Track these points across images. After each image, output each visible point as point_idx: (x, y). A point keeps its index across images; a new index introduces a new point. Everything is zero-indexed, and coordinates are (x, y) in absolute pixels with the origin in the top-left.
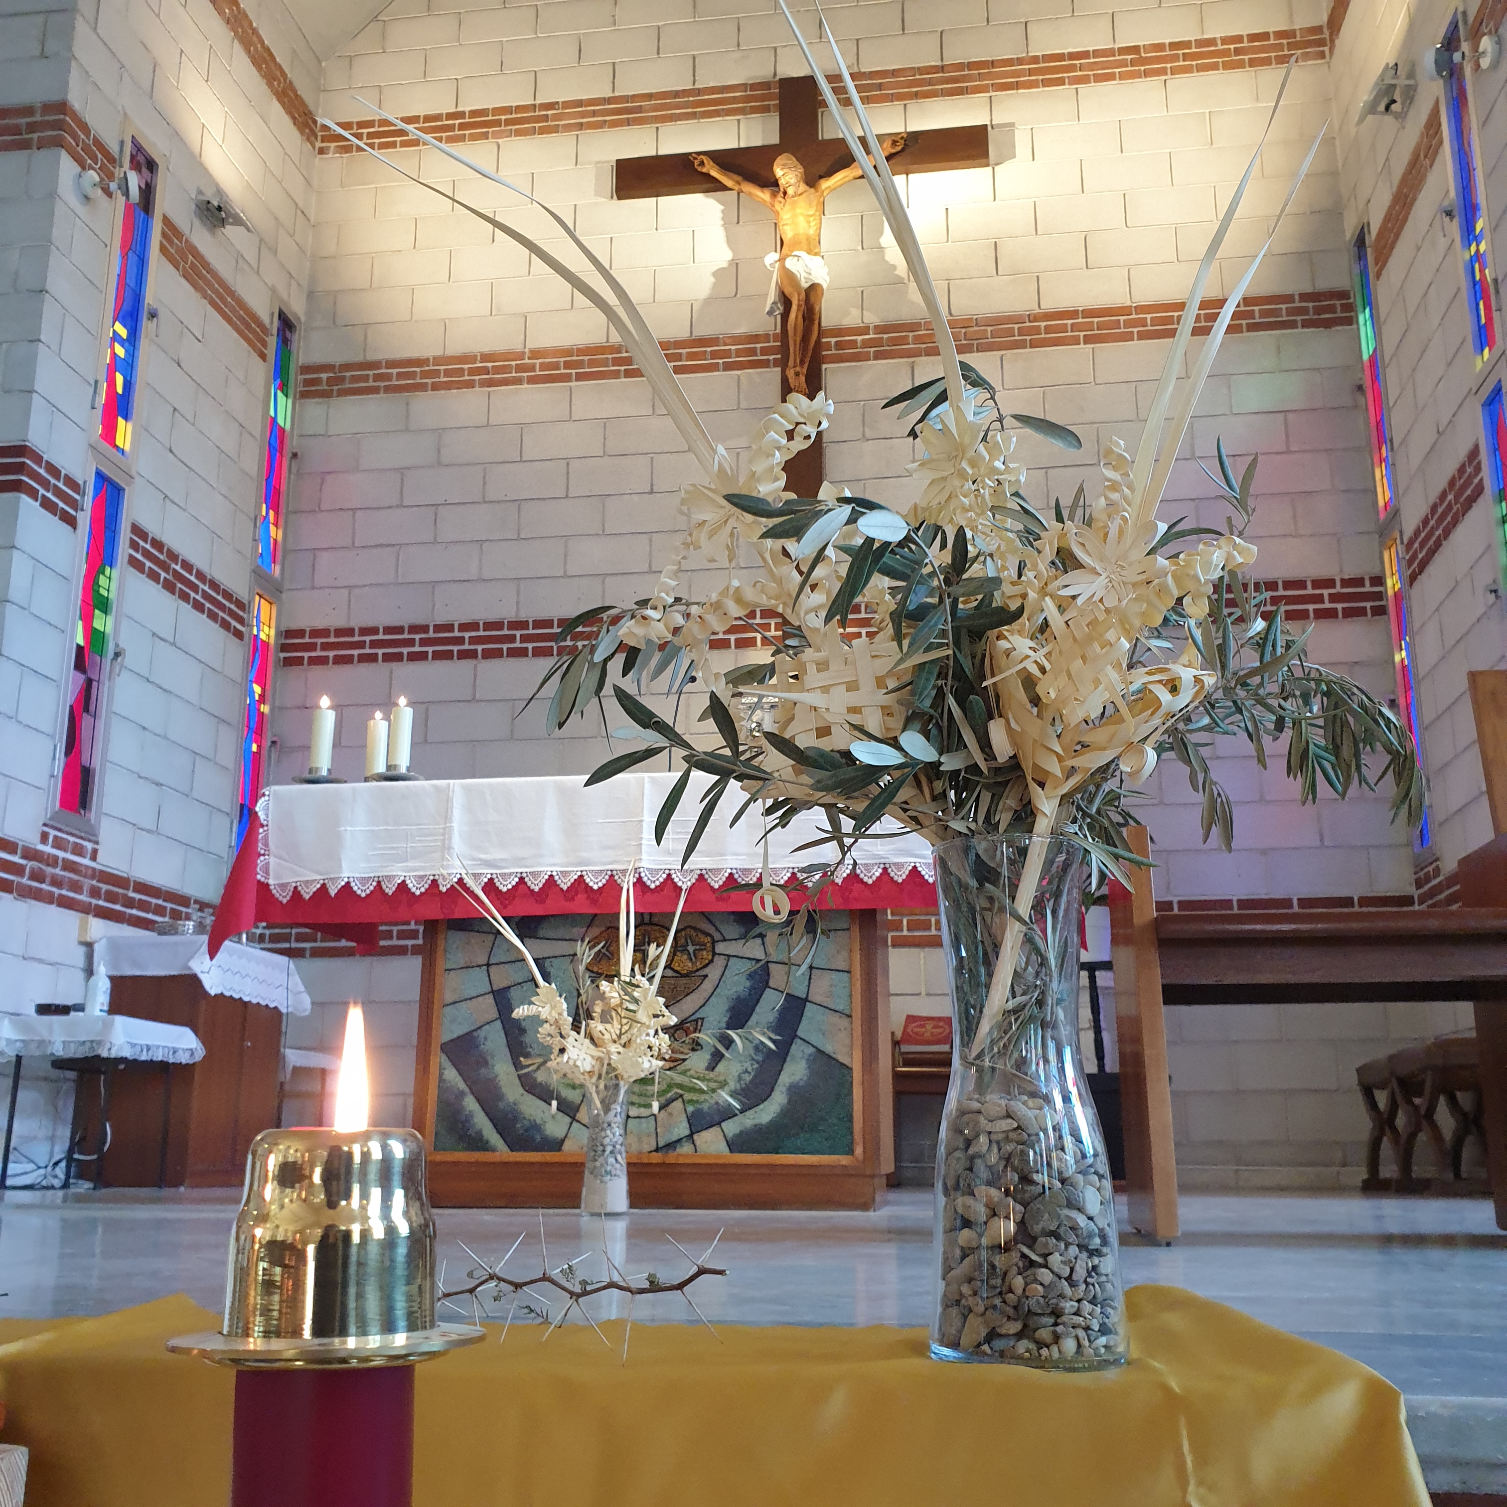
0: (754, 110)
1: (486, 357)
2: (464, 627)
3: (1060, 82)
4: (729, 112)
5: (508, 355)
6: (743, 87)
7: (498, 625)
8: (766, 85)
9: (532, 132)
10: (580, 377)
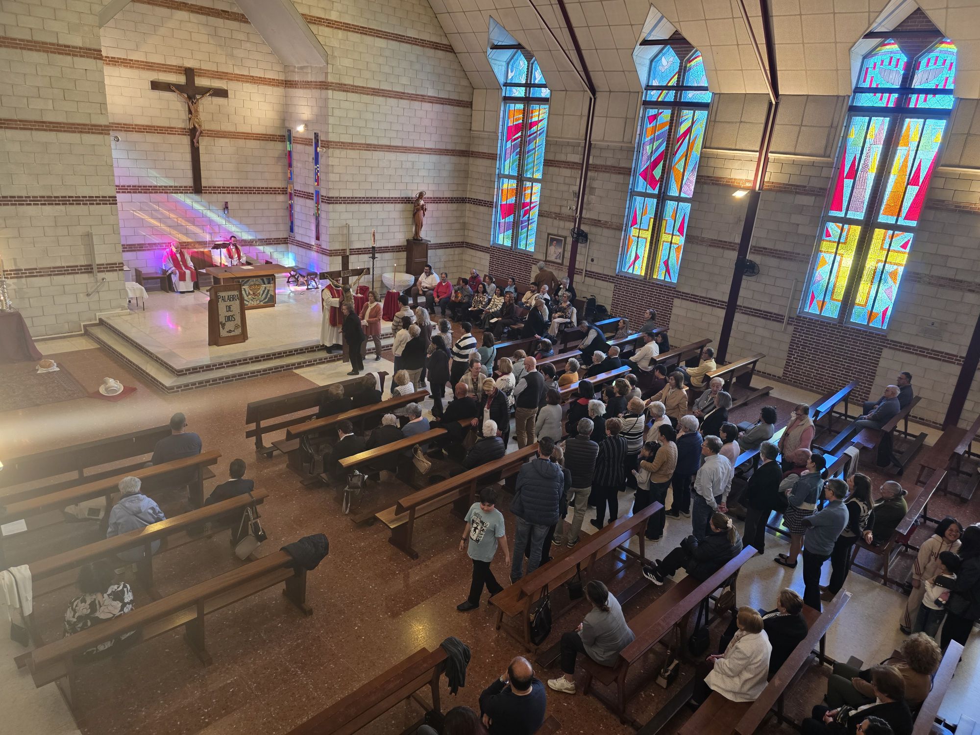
0: (179, 73)
1: (124, 124)
2: (128, 186)
3: (239, 81)
4: (174, 72)
5: (129, 125)
6: (176, 66)
7: (135, 186)
8: (181, 67)
9: (127, 66)
10: (147, 132)
